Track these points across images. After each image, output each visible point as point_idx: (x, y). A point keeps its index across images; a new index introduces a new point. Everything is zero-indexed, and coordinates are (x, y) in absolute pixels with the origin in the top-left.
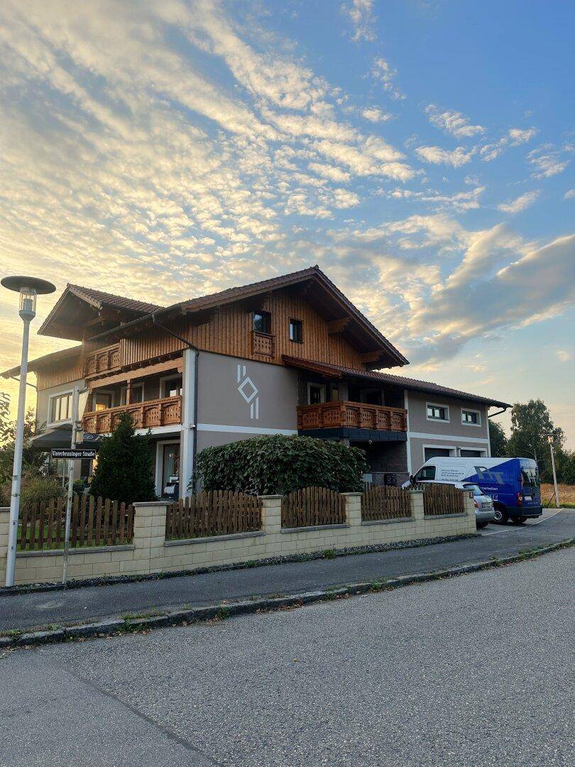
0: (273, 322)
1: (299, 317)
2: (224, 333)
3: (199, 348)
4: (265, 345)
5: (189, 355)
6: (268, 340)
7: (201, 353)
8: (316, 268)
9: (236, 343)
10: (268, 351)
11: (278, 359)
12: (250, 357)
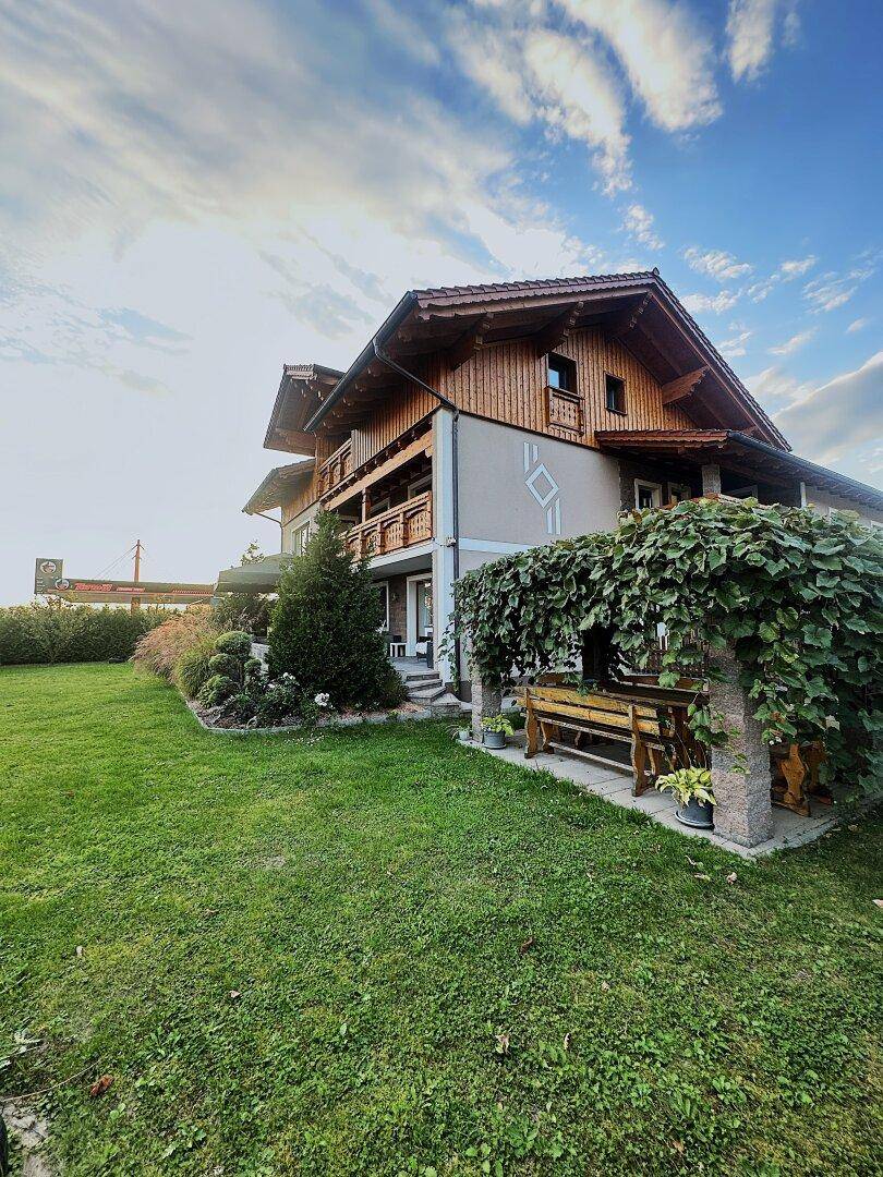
0: (579, 376)
1: (620, 373)
2: (500, 385)
3: (459, 406)
4: (567, 413)
5: (442, 420)
6: (572, 406)
7: (462, 418)
8: (654, 274)
9: (520, 404)
10: (573, 423)
11: (588, 439)
12: (545, 431)
